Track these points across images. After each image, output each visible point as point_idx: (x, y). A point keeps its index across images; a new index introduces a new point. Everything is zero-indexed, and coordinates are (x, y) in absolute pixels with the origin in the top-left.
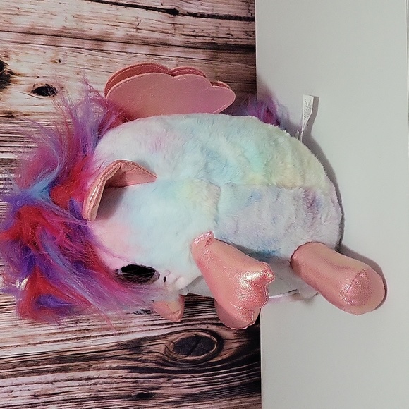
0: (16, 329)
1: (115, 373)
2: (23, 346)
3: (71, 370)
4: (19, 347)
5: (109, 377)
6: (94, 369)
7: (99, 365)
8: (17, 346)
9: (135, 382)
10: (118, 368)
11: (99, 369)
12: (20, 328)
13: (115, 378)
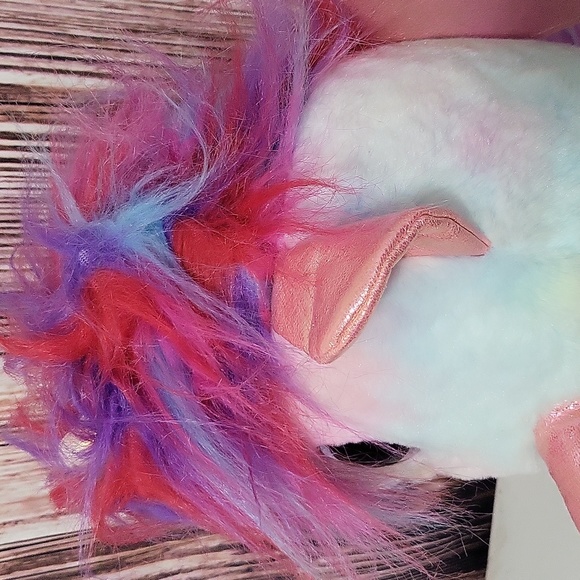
0: (13, 484)
1: (213, 558)
2: (29, 521)
3: (128, 564)
4: (20, 525)
5: (199, 568)
6: (173, 556)
7: (183, 547)
8: (16, 522)
9: (249, 570)
10: (220, 548)
11: (182, 555)
12: (23, 479)
13: (211, 567)
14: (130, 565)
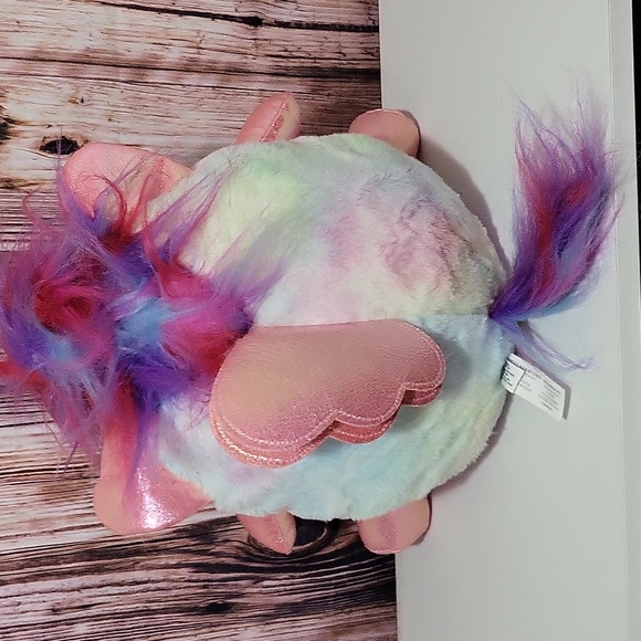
0: (22, 510)
1: (174, 574)
2: (34, 535)
3: (108, 569)
4: (28, 537)
5: (164, 580)
6: (142, 568)
7: (149, 562)
8: (25, 535)
9: (204, 587)
10: (178, 566)
11: (149, 568)
12: (30, 507)
13: (173, 581)
14: (109, 571)
